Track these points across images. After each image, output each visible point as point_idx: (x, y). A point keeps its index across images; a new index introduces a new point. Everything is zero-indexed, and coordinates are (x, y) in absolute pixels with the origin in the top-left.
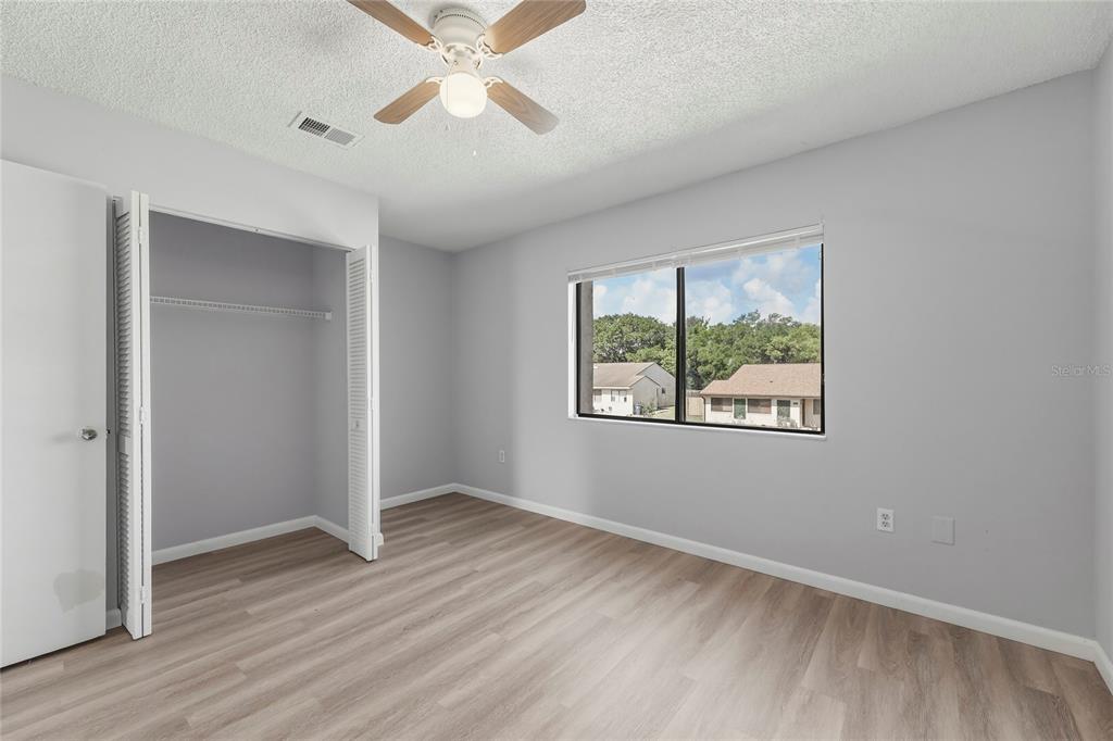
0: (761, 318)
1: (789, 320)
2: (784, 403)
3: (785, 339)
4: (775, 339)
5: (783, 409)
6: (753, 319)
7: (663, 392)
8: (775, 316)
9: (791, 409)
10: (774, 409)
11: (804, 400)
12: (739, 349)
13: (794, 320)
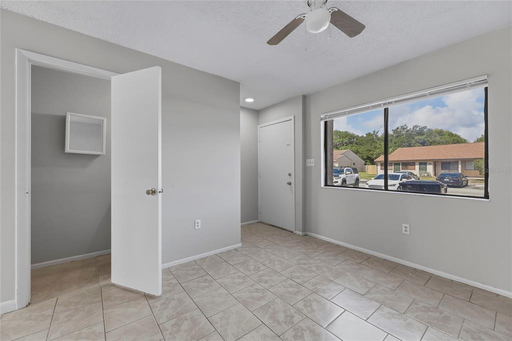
0: (408, 129)
1: (425, 127)
2: (423, 163)
3: (422, 137)
4: (416, 138)
5: (423, 166)
6: (404, 129)
7: (354, 164)
8: (416, 126)
9: (428, 166)
10: (417, 167)
11: (435, 162)
12: (396, 144)
13: (428, 127)
